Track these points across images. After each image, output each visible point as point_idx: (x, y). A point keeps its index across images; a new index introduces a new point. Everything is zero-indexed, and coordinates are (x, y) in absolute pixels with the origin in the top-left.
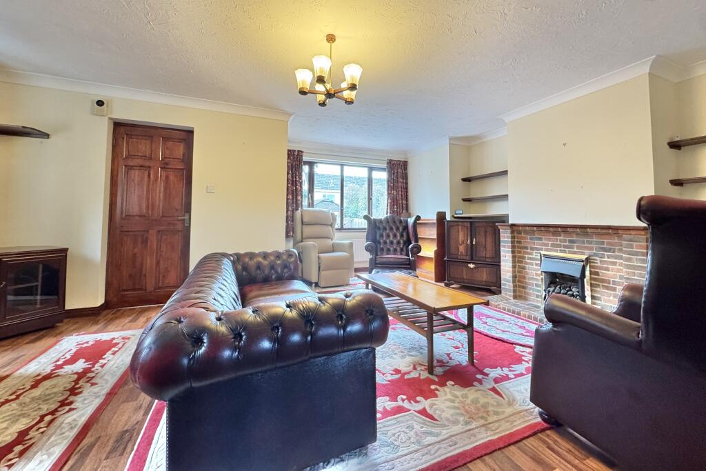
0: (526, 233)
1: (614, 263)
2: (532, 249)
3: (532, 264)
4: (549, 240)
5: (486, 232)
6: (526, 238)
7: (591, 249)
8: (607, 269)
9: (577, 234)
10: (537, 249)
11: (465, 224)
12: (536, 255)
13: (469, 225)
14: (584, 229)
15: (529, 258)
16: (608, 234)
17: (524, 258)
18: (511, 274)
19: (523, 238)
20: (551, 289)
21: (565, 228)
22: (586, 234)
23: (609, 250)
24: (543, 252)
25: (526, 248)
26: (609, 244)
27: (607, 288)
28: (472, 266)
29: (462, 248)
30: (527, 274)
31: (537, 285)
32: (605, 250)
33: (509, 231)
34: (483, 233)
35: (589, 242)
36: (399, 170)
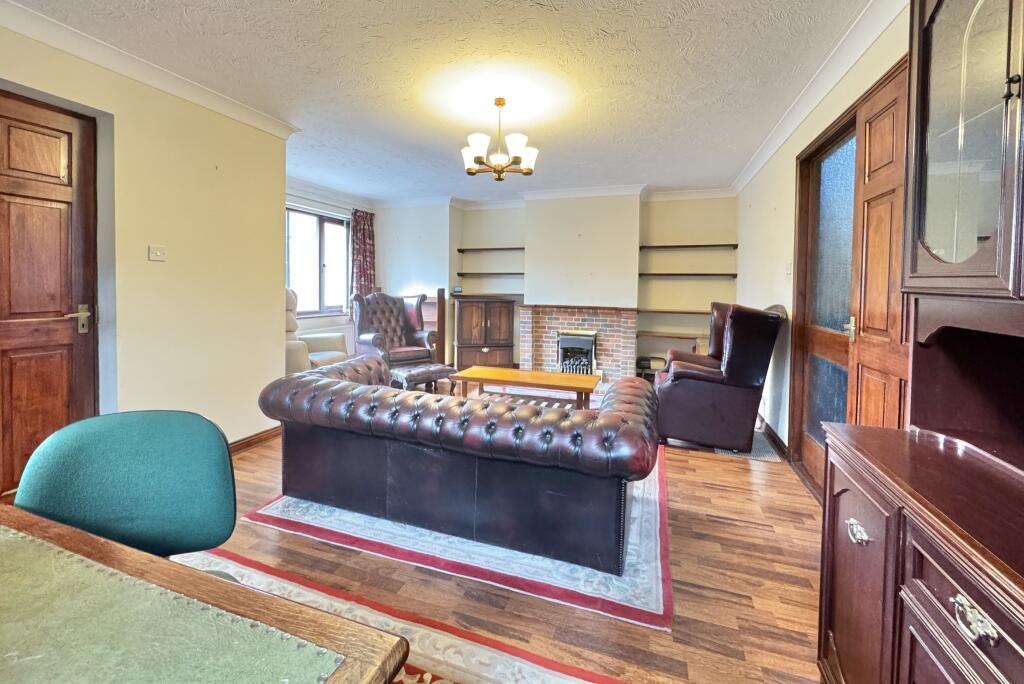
0: (545, 313)
1: (613, 336)
2: (550, 328)
3: (549, 342)
4: (566, 319)
5: (500, 313)
6: (544, 318)
7: (598, 325)
8: (608, 341)
9: (589, 314)
10: (554, 328)
11: (480, 305)
12: (553, 333)
13: (483, 306)
14: (594, 311)
15: (548, 337)
16: (611, 314)
17: (541, 337)
18: (530, 354)
19: (542, 318)
20: (567, 362)
21: (580, 309)
22: (595, 314)
23: (611, 326)
24: (561, 331)
25: (544, 327)
26: (611, 321)
27: (607, 355)
28: (485, 350)
29: (475, 332)
30: (544, 351)
31: (552, 361)
32: (608, 326)
33: (530, 312)
34: (498, 315)
35: (597, 320)
36: (366, 227)
